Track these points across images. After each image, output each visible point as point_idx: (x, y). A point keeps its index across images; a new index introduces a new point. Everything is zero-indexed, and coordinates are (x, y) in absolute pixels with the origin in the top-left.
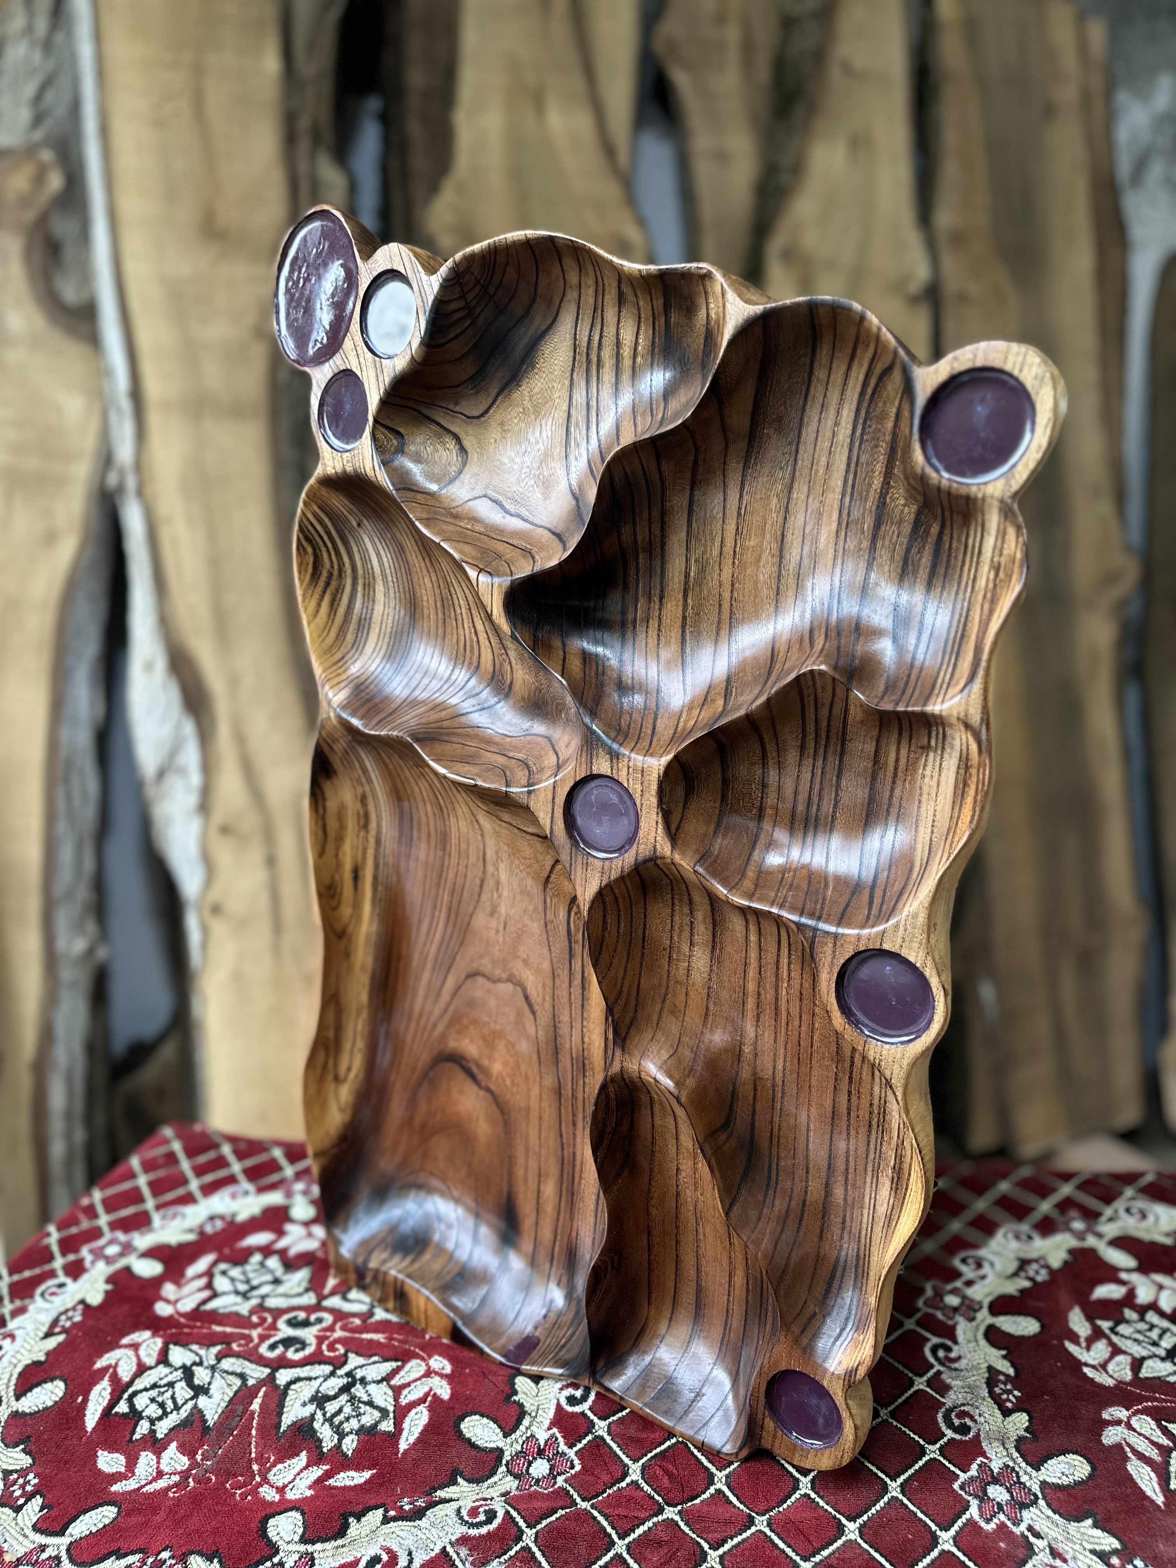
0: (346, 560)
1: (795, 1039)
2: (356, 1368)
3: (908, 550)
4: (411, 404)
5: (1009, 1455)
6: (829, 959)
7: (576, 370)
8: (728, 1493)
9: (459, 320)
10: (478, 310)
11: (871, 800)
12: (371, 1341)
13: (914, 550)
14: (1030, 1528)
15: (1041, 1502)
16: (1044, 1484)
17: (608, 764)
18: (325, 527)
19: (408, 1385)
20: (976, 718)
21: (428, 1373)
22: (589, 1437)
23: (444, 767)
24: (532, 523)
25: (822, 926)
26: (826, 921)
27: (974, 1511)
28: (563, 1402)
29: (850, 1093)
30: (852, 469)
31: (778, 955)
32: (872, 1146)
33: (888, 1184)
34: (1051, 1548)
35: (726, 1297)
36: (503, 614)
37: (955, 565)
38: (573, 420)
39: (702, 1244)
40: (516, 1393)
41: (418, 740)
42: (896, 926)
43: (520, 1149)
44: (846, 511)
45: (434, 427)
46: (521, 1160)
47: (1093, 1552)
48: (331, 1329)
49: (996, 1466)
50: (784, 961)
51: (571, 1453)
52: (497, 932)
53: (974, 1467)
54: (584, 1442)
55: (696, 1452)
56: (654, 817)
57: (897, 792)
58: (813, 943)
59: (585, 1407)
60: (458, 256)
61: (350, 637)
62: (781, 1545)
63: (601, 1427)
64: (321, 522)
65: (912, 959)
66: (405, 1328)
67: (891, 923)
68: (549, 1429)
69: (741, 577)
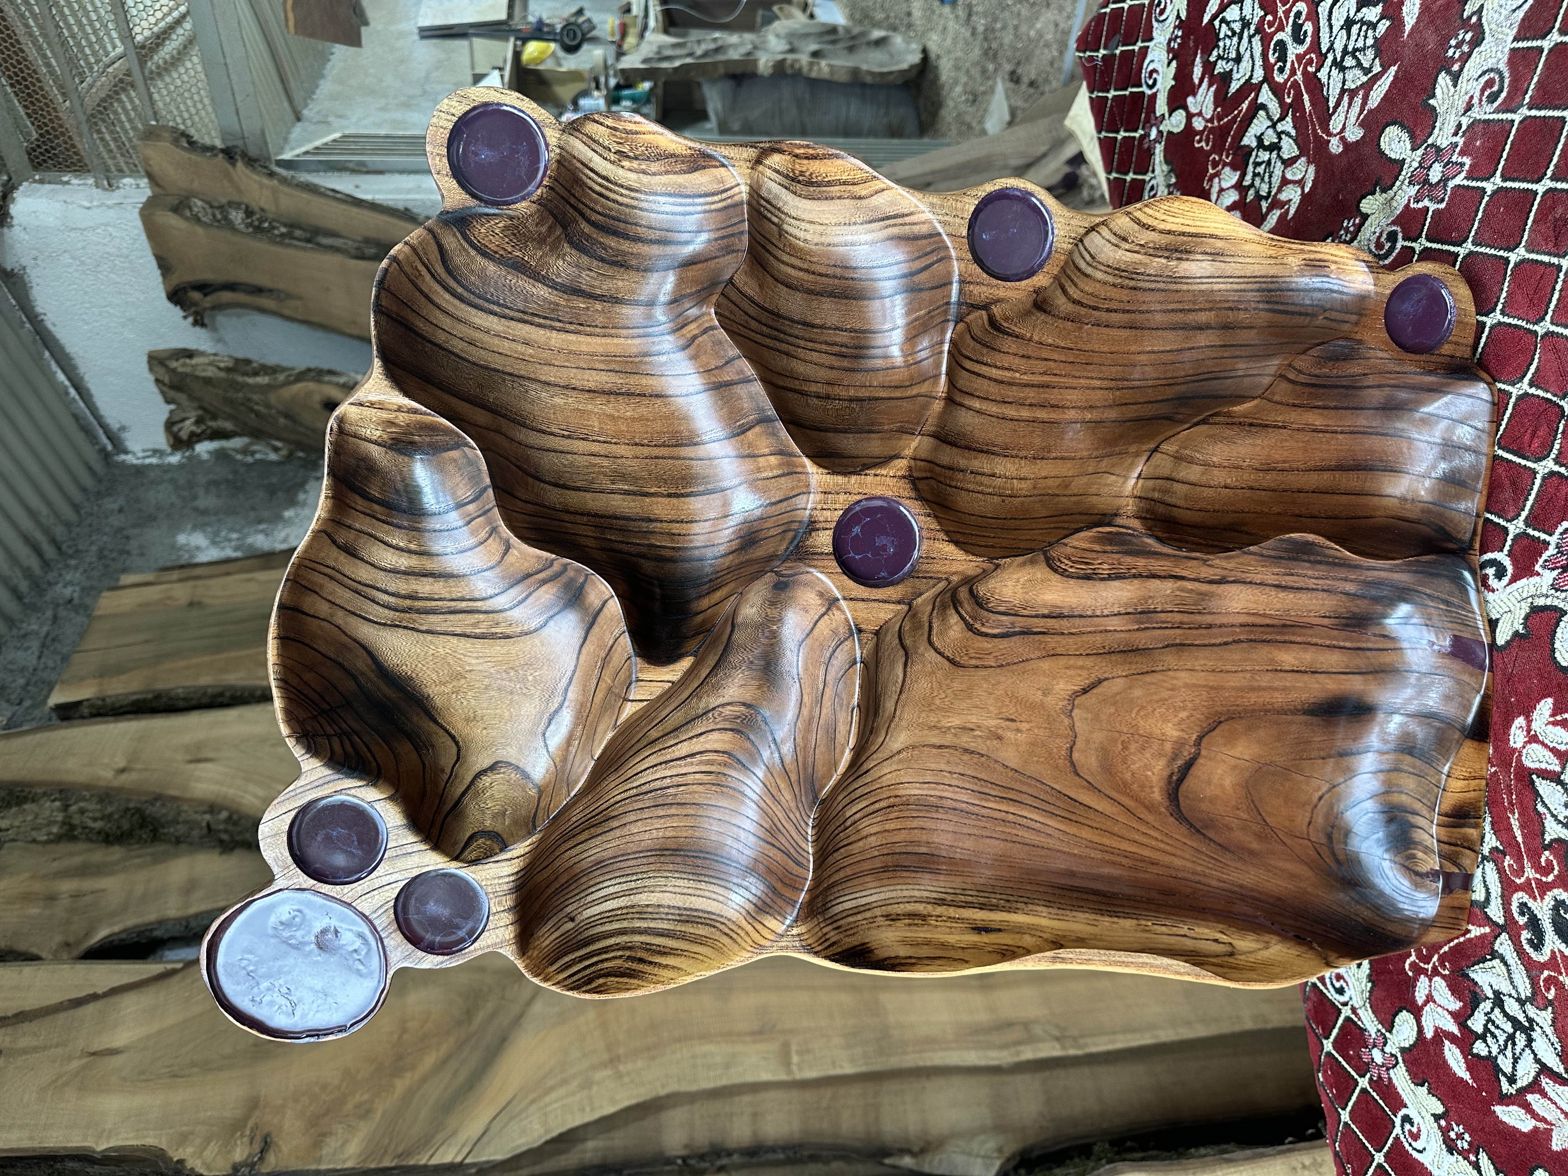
0: (612, 941)
1: (1069, 367)
2: (1560, 822)
3: (602, 260)
4: (440, 819)
5: (1400, 188)
6: (985, 288)
7: (417, 626)
8: (1529, 375)
9: (353, 745)
10: (344, 725)
11: (832, 295)
12: (1522, 827)
13: (603, 253)
14: (1456, 134)
15: (1430, 141)
16: (1413, 149)
17: (821, 533)
18: (574, 962)
19: (1554, 751)
20: (751, 153)
21: (1533, 739)
22: (1530, 531)
23: (843, 753)
24: (574, 671)
25: (954, 298)
26: (950, 296)
27: (1459, 180)
28: (1506, 580)
29: (1108, 310)
30: (529, 318)
31: (990, 379)
32: (1153, 286)
33: (1185, 265)
34: (1466, 112)
35: (1340, 437)
36: (672, 667)
37: (618, 211)
38: (468, 631)
39: (1295, 465)
40: (1516, 634)
41: (816, 797)
42: (944, 223)
43: (1253, 698)
44: (568, 326)
45: (466, 799)
46: (1265, 698)
47: (1455, 86)
48: (1526, 887)
49: (1413, 191)
50: (994, 373)
51: (1553, 540)
52: (1018, 730)
53: (1420, 205)
54: (1536, 534)
55: (1502, 428)
56: (869, 479)
57: (823, 270)
58: (972, 305)
59: (1502, 557)
60: (284, 730)
61: (702, 931)
62: (1556, 295)
63: (1515, 527)
64: (568, 966)
65: (972, 209)
66: (1494, 803)
67: (941, 231)
68: (1538, 574)
69: (629, 436)
